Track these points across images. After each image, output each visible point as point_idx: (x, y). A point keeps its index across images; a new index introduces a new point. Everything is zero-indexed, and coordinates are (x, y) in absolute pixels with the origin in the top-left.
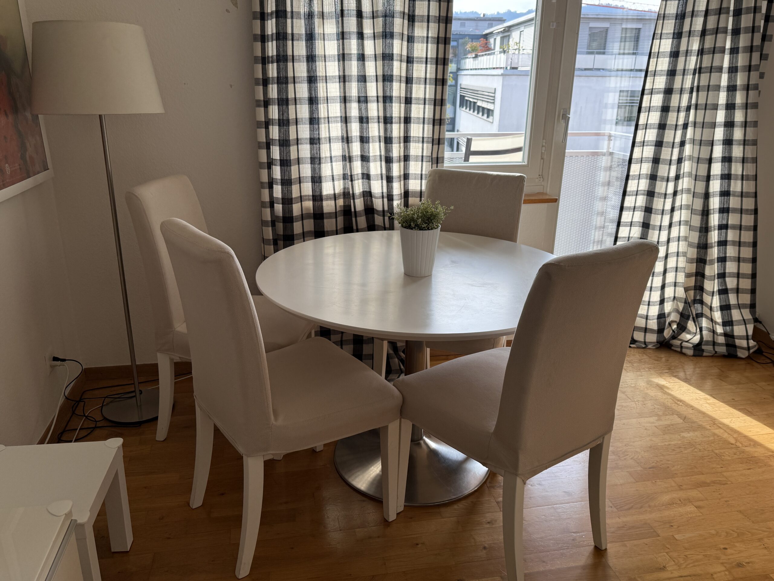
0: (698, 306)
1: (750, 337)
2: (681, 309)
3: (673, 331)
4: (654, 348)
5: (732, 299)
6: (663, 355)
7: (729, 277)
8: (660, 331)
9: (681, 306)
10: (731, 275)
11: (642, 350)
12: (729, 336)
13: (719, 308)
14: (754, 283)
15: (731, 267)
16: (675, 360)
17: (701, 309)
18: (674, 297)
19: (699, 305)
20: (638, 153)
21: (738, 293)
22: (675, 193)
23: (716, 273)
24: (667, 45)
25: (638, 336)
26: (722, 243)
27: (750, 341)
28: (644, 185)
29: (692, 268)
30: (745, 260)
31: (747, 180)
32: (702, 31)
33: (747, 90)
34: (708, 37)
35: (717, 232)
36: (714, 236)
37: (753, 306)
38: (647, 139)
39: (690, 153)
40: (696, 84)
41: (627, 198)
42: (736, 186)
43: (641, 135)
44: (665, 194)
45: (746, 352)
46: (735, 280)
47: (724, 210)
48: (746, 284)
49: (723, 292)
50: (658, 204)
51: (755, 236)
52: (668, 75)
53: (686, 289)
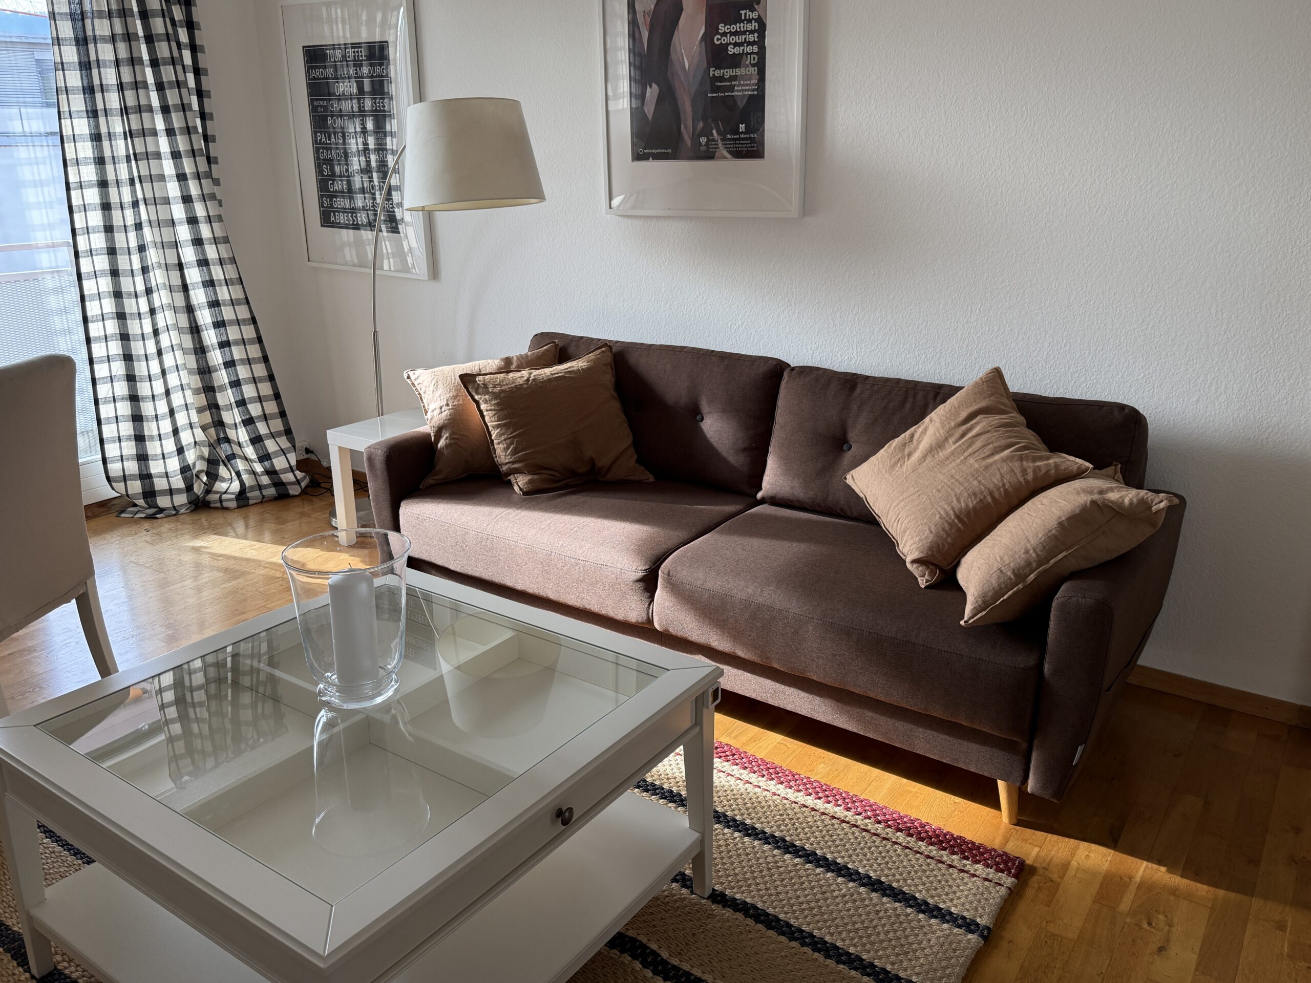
0: (225, 446)
1: (294, 468)
2: (206, 454)
3: (205, 484)
4: (188, 511)
5: (262, 428)
6: (204, 518)
7: (251, 403)
8: (189, 488)
9: (206, 452)
10: (252, 400)
11: (174, 517)
12: (271, 472)
13: (249, 442)
14: (280, 404)
15: (249, 391)
16: (218, 518)
17: (230, 449)
18: (195, 442)
19: (226, 444)
20: (86, 266)
21: (266, 420)
22: (152, 312)
23: (233, 401)
24: (82, 126)
25: (163, 502)
26: (230, 364)
27: (297, 473)
28: (109, 306)
29: (202, 400)
30: (261, 380)
31: (232, 284)
32: (121, 109)
33: (199, 179)
34: (132, 117)
35: (218, 352)
36: (216, 357)
37: (288, 432)
38: (93, 247)
39: (155, 260)
40: (135, 174)
41: (91, 325)
42: (223, 294)
43: (82, 242)
44: (139, 314)
45: (298, 487)
46: (258, 405)
47: (219, 324)
48: (271, 407)
49: (249, 422)
50: (133, 327)
51: (263, 349)
52: (95, 163)
53: (204, 428)
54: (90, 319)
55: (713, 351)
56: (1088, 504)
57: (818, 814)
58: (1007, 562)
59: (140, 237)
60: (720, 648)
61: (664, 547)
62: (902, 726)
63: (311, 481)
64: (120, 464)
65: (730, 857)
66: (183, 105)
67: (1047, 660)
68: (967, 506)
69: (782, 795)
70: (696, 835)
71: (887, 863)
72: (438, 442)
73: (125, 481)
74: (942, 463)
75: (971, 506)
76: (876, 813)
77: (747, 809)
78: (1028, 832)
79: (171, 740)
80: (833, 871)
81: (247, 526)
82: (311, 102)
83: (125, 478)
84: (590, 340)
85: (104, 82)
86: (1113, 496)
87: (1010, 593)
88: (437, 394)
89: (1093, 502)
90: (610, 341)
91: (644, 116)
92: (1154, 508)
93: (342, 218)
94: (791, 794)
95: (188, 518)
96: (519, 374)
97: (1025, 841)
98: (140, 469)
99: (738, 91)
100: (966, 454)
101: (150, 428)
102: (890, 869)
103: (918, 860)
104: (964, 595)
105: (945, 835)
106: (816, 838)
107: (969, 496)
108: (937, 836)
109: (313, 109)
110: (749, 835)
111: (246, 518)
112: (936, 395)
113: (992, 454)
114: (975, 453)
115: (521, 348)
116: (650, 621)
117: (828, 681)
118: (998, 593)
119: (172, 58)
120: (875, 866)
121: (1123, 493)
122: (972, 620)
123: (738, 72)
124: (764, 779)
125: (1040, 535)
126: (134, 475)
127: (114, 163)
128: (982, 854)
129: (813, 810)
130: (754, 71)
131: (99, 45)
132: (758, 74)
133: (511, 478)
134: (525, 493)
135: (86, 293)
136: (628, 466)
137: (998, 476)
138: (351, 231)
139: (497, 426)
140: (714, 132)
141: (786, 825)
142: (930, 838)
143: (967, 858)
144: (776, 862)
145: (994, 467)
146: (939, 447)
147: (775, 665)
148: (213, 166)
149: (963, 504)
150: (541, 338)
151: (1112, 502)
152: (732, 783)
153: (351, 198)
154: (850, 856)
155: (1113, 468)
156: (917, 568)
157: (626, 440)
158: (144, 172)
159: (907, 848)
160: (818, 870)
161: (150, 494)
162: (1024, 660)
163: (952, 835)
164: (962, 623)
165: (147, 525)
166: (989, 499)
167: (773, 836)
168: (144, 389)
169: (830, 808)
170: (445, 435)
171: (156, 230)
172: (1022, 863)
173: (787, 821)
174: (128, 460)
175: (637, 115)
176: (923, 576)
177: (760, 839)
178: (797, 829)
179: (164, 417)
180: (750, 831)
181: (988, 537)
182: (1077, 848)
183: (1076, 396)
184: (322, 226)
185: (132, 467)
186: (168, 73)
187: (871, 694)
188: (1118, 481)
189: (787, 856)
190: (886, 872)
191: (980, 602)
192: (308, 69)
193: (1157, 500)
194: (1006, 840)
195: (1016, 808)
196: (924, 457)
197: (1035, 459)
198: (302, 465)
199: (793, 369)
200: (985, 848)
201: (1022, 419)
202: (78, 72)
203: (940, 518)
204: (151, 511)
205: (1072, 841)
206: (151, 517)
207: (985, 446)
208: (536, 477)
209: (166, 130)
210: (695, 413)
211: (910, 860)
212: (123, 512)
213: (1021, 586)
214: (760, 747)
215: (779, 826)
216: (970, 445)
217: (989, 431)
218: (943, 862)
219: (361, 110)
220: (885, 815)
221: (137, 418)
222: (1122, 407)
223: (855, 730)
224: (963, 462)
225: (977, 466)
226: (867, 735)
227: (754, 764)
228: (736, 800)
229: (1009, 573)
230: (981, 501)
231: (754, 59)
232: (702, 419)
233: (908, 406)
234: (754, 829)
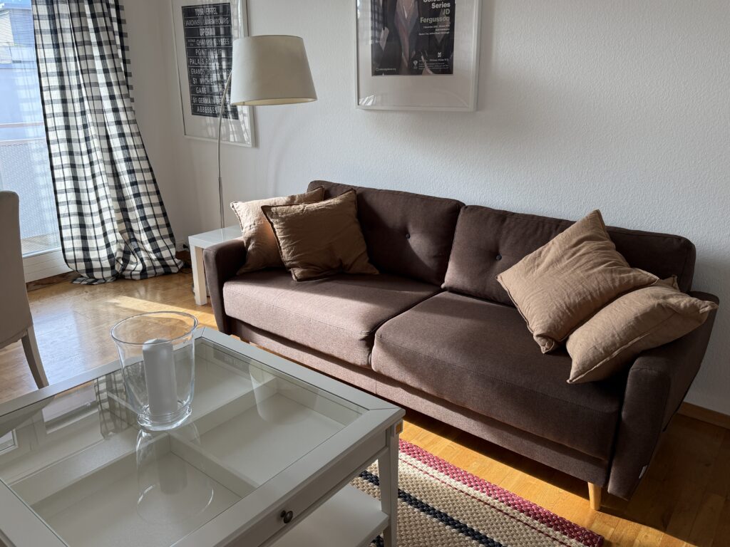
0: (134, 243)
1: (174, 257)
2: (123, 248)
3: (122, 265)
4: (112, 281)
5: (156, 233)
6: (121, 285)
7: (150, 218)
8: (113, 267)
9: (123, 246)
11: (103, 284)
12: (161, 259)
13: (148, 241)
14: (166, 219)
15: (148, 211)
16: (130, 285)
17: (136, 245)
18: (117, 241)
20: (52, 136)
21: (158, 228)
22: (91, 164)
23: (138, 217)
24: (50, 53)
25: (97, 275)
26: (137, 195)
27: (176, 260)
28: (66, 160)
29: (120, 216)
30: (155, 205)
31: (139, 148)
32: (73, 43)
33: (119, 85)
34: (80, 48)
35: (130, 188)
36: (129, 191)
37: (171, 236)
38: (57, 125)
39: (93, 133)
40: (82, 82)
41: (55, 171)
42: (133, 154)
43: (50, 122)
44: (83, 165)
45: (176, 268)
46: (154, 220)
47: (131, 172)
48: (161, 221)
49: (148, 229)
50: (80, 173)
51: (156, 187)
52: (58, 75)
53: (121, 233)
54: (55, 167)
55: (417, 195)
56: (656, 306)
57: (470, 497)
58: (600, 342)
59: (84, 119)
60: (412, 385)
61: (380, 318)
62: (526, 443)
63: (185, 264)
64: (72, 253)
65: (411, 526)
66: (110, 41)
67: (624, 408)
68: (575, 301)
69: (448, 483)
70: (386, 516)
71: (512, 535)
72: (248, 248)
73: (76, 262)
74: (559, 272)
75: (577, 301)
76: (508, 498)
77: (424, 492)
78: (607, 516)
79: (102, 412)
80: (476, 539)
81: (146, 291)
82: (186, 40)
83: (75, 261)
84: (343, 186)
85: (62, 27)
86: (673, 301)
87: (601, 363)
88: (249, 218)
89: (659, 304)
90: (356, 187)
91: (380, 48)
92: (701, 311)
93: (207, 110)
94: (453, 483)
95: (112, 285)
96: (298, 206)
97: (605, 522)
98: (84, 256)
99: (437, 32)
100: (575, 267)
101: (90, 232)
102: (514, 539)
103: (533, 533)
104: (571, 360)
105: (552, 516)
106: (467, 514)
107: (576, 295)
108: (547, 517)
109: (188, 44)
110: (424, 511)
111: (146, 286)
112: (558, 226)
113: (592, 268)
114: (580, 266)
115: (302, 190)
116: (369, 365)
117: (479, 411)
118: (593, 363)
119: (104, 13)
120: (505, 537)
121: (680, 299)
122: (575, 380)
123: (438, 20)
124: (437, 471)
125: (622, 325)
126: (80, 259)
127: (68, 75)
128: (576, 531)
129: (467, 494)
130: (447, 19)
131: (59, 5)
132: (450, 21)
133: (291, 270)
134: (299, 280)
135: (52, 152)
136: (363, 264)
137: (596, 282)
138: (212, 118)
139: (283, 238)
140: (422, 57)
141: (449, 505)
142: (542, 518)
143: (565, 534)
144: (440, 531)
145: (593, 277)
146: (558, 261)
147: (447, 399)
148: (129, 78)
149: (572, 301)
150: (315, 184)
151: (672, 305)
152: (416, 473)
153: (212, 98)
154: (489, 529)
155: (672, 278)
156: (540, 340)
157: (362, 248)
158: (87, 81)
159: (526, 524)
160: (467, 538)
161: (90, 270)
162: (608, 407)
163: (556, 517)
164: (568, 381)
165: (87, 288)
166: (589, 297)
167: (440, 512)
168: (86, 209)
169: (478, 494)
170: (253, 243)
171: (93, 115)
172: (602, 540)
173: (450, 502)
174: (77, 250)
175: (376, 47)
176: (544, 345)
177: (430, 514)
178: (455, 508)
179: (98, 225)
180: (425, 508)
181: (587, 323)
182: (639, 530)
183: (648, 230)
184: (193, 114)
185: (80, 254)
186: (101, 22)
187: (507, 422)
188: (675, 288)
189: (448, 527)
190: (512, 541)
191: (580, 368)
192: (185, 20)
193: (703, 306)
194: (592, 522)
195: (600, 500)
196: (548, 267)
197: (621, 272)
198: (179, 255)
199: (467, 207)
200: (578, 527)
201: (613, 245)
202: (48, 21)
203: (557, 308)
204: (91, 280)
205: (636, 524)
206: (90, 284)
207: (587, 262)
208: (306, 270)
209: (100, 56)
210: (405, 233)
211: (527, 534)
212: (75, 280)
213: (608, 359)
214: (436, 448)
215: (444, 505)
216: (577, 262)
217: (590, 252)
218: (549, 536)
219: (219, 44)
220: (513, 500)
221: (83, 226)
222: (679, 238)
223: (496, 443)
224: (573, 272)
225: (582, 275)
226: (504, 447)
227: (431, 460)
228: (418, 485)
229: (601, 350)
230: (584, 298)
231: (448, 12)
232: (409, 237)
233: (539, 232)
234: (428, 506)
